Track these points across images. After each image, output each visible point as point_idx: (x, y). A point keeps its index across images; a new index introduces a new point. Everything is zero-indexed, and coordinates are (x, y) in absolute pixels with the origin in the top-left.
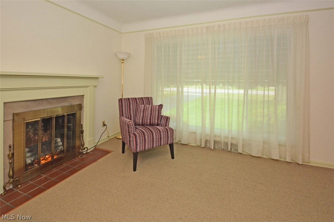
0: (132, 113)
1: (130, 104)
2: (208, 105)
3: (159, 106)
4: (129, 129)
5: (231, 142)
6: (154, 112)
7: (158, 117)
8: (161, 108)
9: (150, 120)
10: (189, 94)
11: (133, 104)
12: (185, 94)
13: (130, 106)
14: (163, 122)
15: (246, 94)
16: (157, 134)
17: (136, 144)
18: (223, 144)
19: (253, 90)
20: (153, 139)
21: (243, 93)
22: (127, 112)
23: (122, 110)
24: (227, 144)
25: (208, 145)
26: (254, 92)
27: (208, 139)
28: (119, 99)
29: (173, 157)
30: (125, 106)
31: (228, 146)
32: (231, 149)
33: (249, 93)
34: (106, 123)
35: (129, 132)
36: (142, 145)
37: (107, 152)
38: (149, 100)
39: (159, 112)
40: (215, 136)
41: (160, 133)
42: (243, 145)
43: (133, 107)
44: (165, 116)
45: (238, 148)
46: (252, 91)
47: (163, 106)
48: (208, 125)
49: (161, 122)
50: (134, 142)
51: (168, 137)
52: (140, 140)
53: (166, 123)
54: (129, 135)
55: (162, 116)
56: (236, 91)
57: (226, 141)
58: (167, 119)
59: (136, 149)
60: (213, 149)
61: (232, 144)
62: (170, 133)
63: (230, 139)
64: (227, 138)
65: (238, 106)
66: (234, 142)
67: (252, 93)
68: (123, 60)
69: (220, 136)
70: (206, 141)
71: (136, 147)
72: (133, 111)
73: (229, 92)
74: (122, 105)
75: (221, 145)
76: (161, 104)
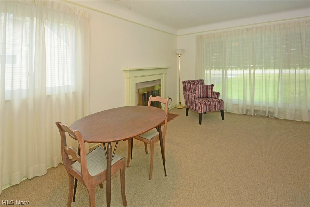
0: (192, 90)
1: (190, 84)
2: (248, 84)
3: (211, 85)
4: (195, 99)
5: (268, 110)
6: (208, 89)
7: (211, 93)
8: (213, 87)
9: (206, 94)
10: (232, 77)
11: (192, 85)
12: (229, 76)
13: (190, 86)
14: (215, 96)
15: (280, 74)
16: (213, 103)
17: (201, 108)
18: (261, 112)
19: (286, 69)
20: (211, 106)
21: (278, 73)
22: (189, 90)
23: (186, 88)
24: (265, 112)
25: (249, 113)
26: (287, 71)
27: (249, 108)
28: (183, 82)
29: (223, 119)
30: (188, 86)
31: (266, 113)
32: (268, 115)
33: (283, 73)
34: (170, 97)
35: (195, 102)
36: (204, 109)
37: (176, 116)
38: (202, 82)
39: (212, 90)
40: (255, 106)
41: (215, 102)
42: (278, 112)
43: (192, 86)
44: (216, 92)
45: (274, 114)
46: (286, 71)
47: (214, 85)
48: (248, 98)
49: (213, 95)
50: (200, 107)
51: (220, 105)
52: (203, 106)
53: (217, 96)
54: (195, 103)
55: (214, 92)
56: (272, 72)
57: (264, 109)
58: (218, 94)
59: (201, 111)
60: (253, 115)
61: (269, 112)
62: (222, 103)
63: (268, 108)
64: (265, 107)
65: (274, 86)
66: (271, 110)
67: (286, 73)
68: (180, 55)
69: (259, 107)
70: (247, 110)
71: (201, 110)
72: (193, 89)
73: (266, 73)
74: (186, 85)
75: (260, 113)
76: (212, 84)
